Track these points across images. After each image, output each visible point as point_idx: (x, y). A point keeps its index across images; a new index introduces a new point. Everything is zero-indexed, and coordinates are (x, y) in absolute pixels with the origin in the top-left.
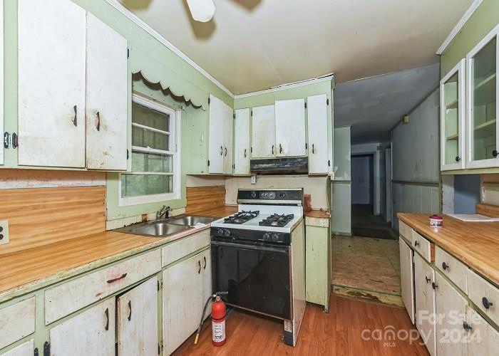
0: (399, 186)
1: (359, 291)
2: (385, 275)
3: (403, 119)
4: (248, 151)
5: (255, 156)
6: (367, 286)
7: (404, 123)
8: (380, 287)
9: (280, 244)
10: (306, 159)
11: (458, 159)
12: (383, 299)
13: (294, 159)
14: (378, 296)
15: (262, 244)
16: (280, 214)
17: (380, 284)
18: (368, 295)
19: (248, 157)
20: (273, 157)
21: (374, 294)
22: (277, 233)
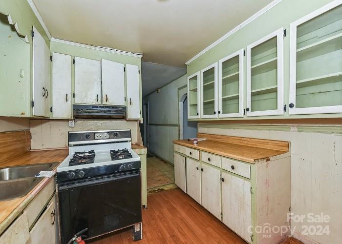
0: (154, 127)
1: (154, 189)
2: (160, 176)
3: (158, 91)
4: (70, 97)
5: (79, 101)
6: (156, 185)
7: (158, 92)
8: (161, 183)
9: (134, 170)
10: (125, 108)
11: (198, 114)
12: (166, 189)
13: (116, 107)
14: (163, 188)
15: (119, 174)
16: (116, 150)
17: (160, 182)
18: (159, 189)
19: (69, 102)
20: (99, 103)
21: (161, 188)
22: (130, 163)
